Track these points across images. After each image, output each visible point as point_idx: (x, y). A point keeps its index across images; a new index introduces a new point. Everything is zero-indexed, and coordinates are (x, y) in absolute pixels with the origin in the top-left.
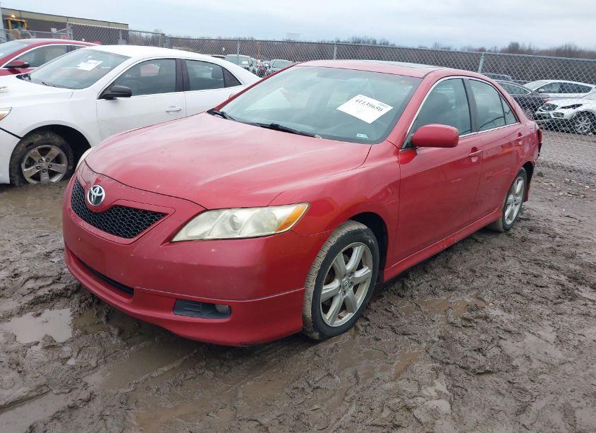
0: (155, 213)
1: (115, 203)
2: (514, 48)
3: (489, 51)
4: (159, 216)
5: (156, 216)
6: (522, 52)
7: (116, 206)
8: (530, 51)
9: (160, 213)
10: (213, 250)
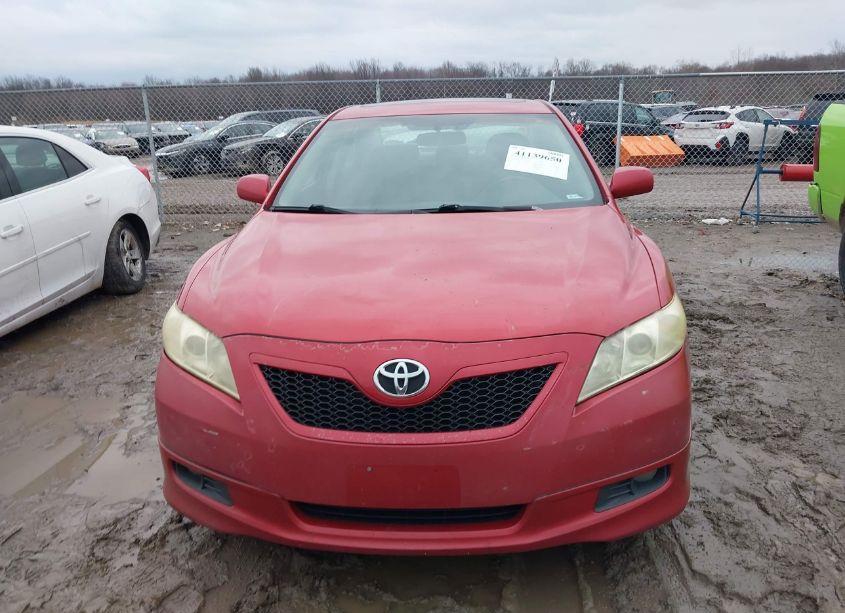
0: (537, 369)
1: (453, 379)
2: (256, 76)
3: (225, 81)
4: (547, 372)
5: (541, 373)
6: (267, 79)
7: (456, 383)
8: (276, 78)
9: (546, 366)
10: (644, 392)
